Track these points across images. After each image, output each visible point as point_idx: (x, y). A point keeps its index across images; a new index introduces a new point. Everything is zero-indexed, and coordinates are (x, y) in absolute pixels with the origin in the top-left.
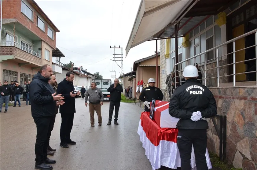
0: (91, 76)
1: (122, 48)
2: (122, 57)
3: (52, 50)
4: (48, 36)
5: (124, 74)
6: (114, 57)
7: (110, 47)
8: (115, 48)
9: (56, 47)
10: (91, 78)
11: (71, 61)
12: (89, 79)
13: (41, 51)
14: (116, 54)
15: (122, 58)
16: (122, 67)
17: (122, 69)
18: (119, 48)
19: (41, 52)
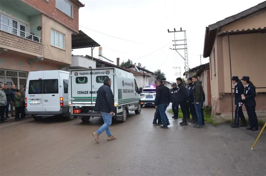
0: (150, 74)
1: (185, 31)
2: (186, 43)
3: (71, 33)
4: (57, 9)
5: (191, 69)
6: (174, 44)
7: (168, 30)
8: (175, 31)
9: (79, 30)
10: (149, 76)
11: (129, 59)
12: (147, 78)
13: (40, 31)
14: (177, 41)
15: (186, 46)
16: (186, 58)
17: (186, 61)
18: (181, 31)
19: (41, 34)
